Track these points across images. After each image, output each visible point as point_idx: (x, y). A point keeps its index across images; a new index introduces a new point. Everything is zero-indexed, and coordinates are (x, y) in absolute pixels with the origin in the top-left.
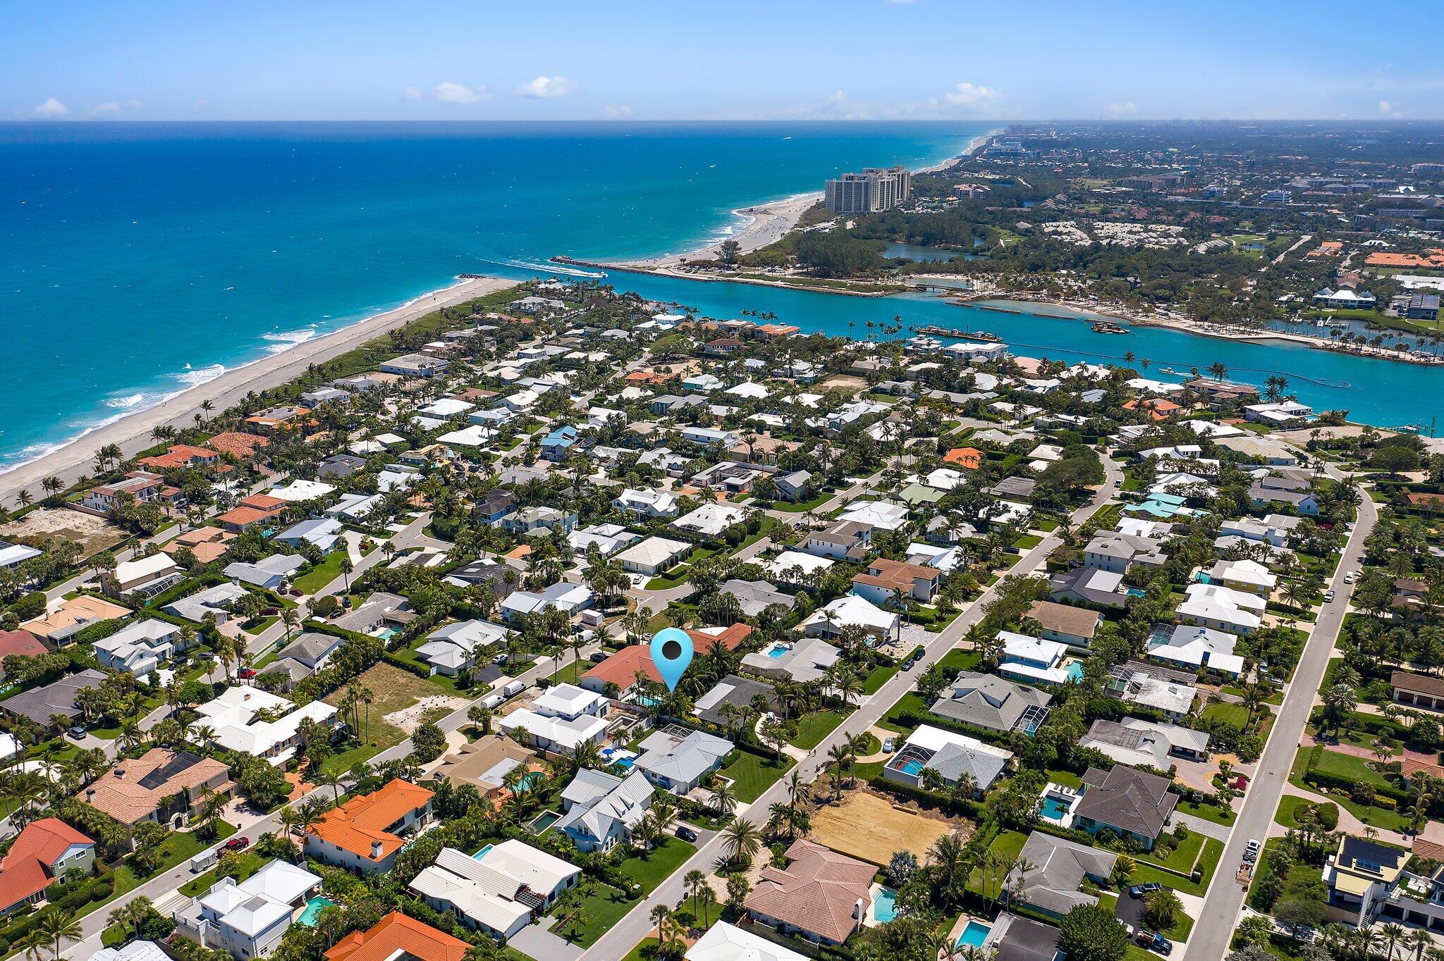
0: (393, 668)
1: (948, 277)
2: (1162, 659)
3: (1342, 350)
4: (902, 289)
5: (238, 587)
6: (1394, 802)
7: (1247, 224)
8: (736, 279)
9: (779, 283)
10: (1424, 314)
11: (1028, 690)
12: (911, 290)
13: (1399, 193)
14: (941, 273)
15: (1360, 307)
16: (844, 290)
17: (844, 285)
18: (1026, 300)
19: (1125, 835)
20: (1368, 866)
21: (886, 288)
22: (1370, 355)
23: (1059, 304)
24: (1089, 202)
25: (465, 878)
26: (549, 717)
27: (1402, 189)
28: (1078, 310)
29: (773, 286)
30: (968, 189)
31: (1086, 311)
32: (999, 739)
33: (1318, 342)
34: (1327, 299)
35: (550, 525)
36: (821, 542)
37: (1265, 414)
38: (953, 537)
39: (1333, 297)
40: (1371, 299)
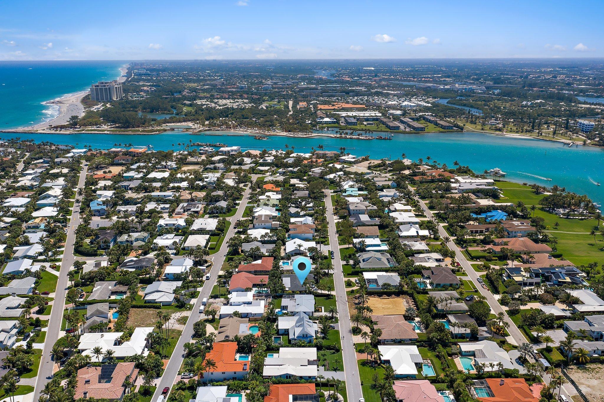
0: (140, 309)
1: (177, 124)
2: (405, 236)
3: (341, 137)
4: (165, 130)
5: (16, 297)
6: (497, 258)
7: (266, 98)
8: (83, 132)
9: (106, 132)
10: (353, 124)
11: (383, 254)
12: (168, 130)
13: (302, 85)
14: (173, 122)
15: (332, 123)
16: (139, 133)
17: (139, 131)
18: (219, 130)
19: (451, 285)
20: (518, 273)
21: (159, 131)
22: (351, 138)
23: (232, 131)
24: (200, 93)
25: (281, 365)
26: (240, 305)
27: (302, 83)
28: (242, 132)
29: (105, 133)
30: (148, 89)
31: (245, 132)
32: (389, 270)
33: (332, 135)
34: (321, 122)
35: (142, 240)
36: (260, 224)
37: (347, 159)
38: (302, 213)
39: (324, 120)
40: (335, 120)
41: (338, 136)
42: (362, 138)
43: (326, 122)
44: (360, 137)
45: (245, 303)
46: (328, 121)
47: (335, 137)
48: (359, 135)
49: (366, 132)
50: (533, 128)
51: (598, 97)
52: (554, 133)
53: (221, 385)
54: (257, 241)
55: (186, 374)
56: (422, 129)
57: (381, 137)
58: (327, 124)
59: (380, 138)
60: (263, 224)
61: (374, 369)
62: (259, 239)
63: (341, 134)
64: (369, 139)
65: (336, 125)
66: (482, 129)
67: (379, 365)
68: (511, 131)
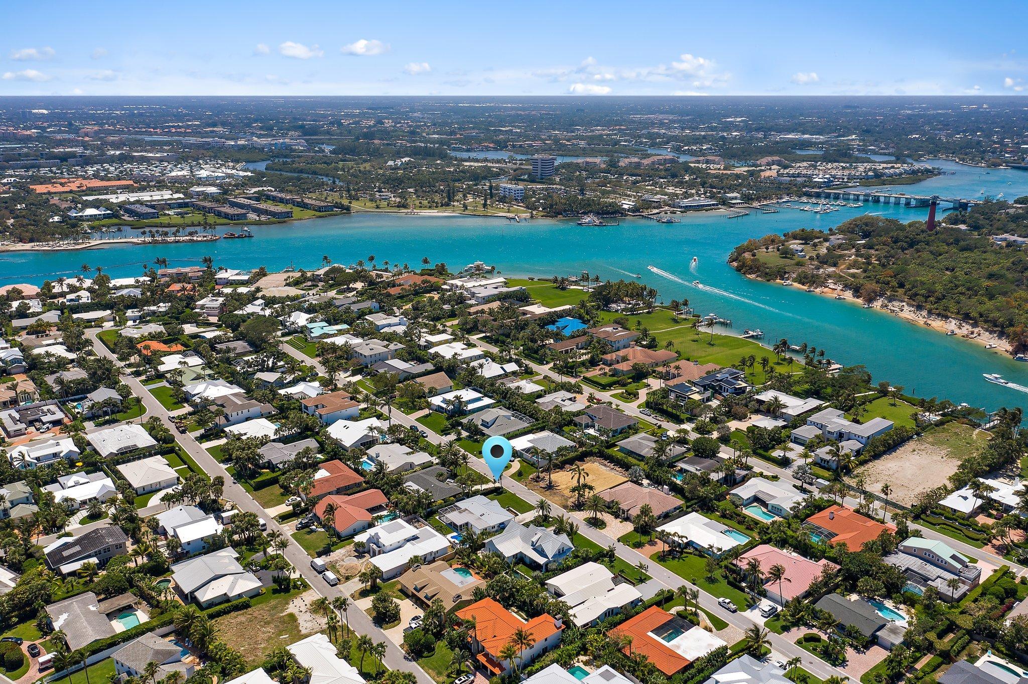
2: (491, 378)
19: (630, 427)
20: (690, 390)
22: (177, 242)
25: (584, 602)
26: (401, 547)
32: (533, 429)
33: (135, 240)
34: (81, 216)
35: (25, 501)
36: (240, 412)
37: (231, 278)
38: (290, 378)
39: (85, 214)
40: (109, 212)
41: (149, 239)
42: (199, 239)
43: (91, 216)
44: (195, 238)
45: (408, 540)
46: (95, 215)
47: (144, 242)
48: (191, 234)
49: (205, 228)
50: (450, 200)
51: (468, 150)
52: (485, 205)
53: (542, 668)
54: (270, 441)
55: (463, 679)
56: (288, 215)
57: (232, 234)
58: (98, 219)
59: (232, 237)
60: (245, 411)
61: (681, 560)
62: (272, 437)
63: (153, 236)
64: (211, 241)
65: (115, 221)
66: (378, 207)
67: (682, 553)
68: (421, 207)
